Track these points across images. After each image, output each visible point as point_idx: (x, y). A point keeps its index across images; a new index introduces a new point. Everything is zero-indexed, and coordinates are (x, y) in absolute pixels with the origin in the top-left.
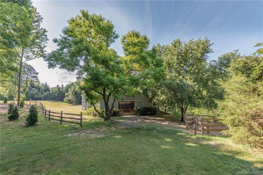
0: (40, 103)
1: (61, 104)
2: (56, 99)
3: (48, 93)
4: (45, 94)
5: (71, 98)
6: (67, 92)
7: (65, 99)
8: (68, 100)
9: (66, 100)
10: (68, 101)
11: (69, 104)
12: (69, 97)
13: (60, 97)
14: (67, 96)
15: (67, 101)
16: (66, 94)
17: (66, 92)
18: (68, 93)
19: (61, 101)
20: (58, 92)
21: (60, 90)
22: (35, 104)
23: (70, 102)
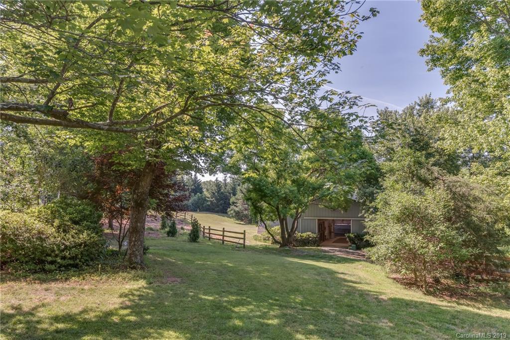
0: (192, 217)
1: (224, 221)
2: (213, 209)
3: (200, 195)
4: (195, 197)
5: (241, 207)
6: (234, 195)
7: (231, 210)
8: (235, 211)
9: (232, 212)
10: (236, 213)
11: (237, 220)
12: (238, 205)
13: (221, 204)
14: (234, 203)
15: (234, 214)
16: (232, 199)
17: (232, 195)
18: (236, 197)
19: (223, 213)
20: (216, 194)
21: (220, 190)
22: (184, 217)
23: (239, 216)
